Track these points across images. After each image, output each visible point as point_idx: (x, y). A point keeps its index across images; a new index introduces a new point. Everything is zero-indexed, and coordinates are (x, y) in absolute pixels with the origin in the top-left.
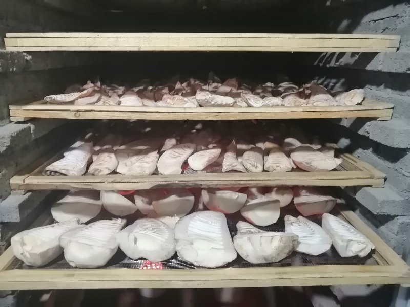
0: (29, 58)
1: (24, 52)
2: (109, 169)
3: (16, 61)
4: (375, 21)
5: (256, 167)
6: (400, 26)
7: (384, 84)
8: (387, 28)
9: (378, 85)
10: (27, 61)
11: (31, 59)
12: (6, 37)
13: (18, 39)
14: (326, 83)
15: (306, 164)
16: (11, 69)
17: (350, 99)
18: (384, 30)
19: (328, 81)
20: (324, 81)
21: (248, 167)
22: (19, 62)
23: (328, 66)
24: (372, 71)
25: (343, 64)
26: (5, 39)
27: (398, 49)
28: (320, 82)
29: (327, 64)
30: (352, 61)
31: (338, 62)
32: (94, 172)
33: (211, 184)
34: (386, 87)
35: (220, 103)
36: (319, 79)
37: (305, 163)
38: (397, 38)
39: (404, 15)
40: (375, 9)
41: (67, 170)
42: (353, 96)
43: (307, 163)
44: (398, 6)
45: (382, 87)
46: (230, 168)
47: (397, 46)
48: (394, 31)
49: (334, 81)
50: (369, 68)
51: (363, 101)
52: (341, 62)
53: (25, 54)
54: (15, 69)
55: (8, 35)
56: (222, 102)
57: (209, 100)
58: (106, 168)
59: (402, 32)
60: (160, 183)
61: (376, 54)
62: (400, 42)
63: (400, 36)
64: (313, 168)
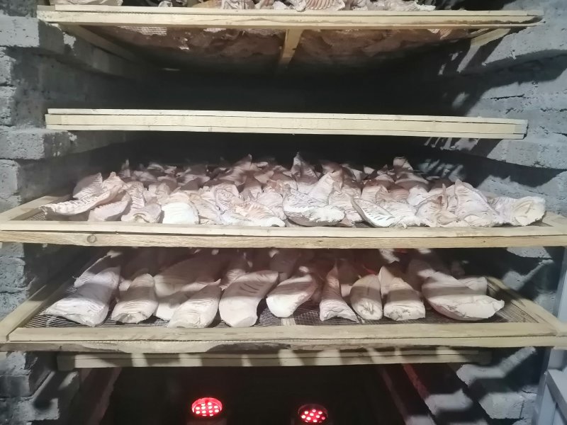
0: (74, 138)
1: (69, 131)
2: (144, 315)
3: (61, 144)
4: (498, 99)
5: (372, 313)
6: (527, 108)
7: (509, 177)
8: (512, 109)
9: (504, 177)
10: (72, 142)
11: (76, 140)
12: (47, 113)
13: (63, 116)
14: (440, 168)
15: (448, 309)
16: (55, 154)
17: (523, 213)
18: (509, 110)
19: (443, 165)
20: (438, 166)
21: (359, 311)
22: (63, 144)
23: (442, 148)
24: (494, 161)
25: (459, 148)
26: (46, 115)
27: (525, 135)
28: (432, 166)
29: (440, 146)
30: (470, 146)
31: (454, 145)
32: (121, 319)
33: (304, 344)
34: (513, 180)
35: (323, 219)
36: (431, 162)
37: (446, 307)
38: (523, 122)
39: (531, 96)
40: (498, 84)
41: (78, 315)
42: (529, 209)
43: (451, 308)
44: (524, 85)
45: (508, 179)
46: (331, 315)
47: (525, 132)
48: (520, 114)
49: (449, 166)
50: (490, 156)
51: (543, 217)
52: (458, 146)
53: (69, 134)
54: (59, 153)
55: (51, 111)
56: (327, 218)
57: (307, 215)
58: (140, 312)
59: (528, 116)
60: (223, 343)
61: (498, 141)
62: (527, 128)
63: (527, 121)
64: (458, 314)
